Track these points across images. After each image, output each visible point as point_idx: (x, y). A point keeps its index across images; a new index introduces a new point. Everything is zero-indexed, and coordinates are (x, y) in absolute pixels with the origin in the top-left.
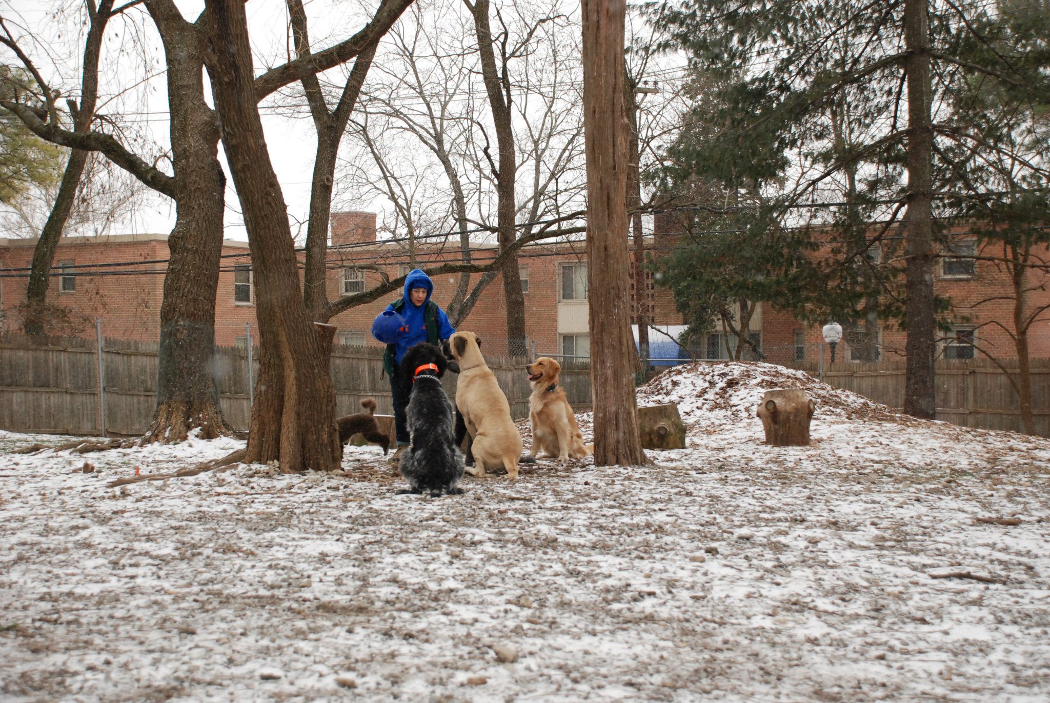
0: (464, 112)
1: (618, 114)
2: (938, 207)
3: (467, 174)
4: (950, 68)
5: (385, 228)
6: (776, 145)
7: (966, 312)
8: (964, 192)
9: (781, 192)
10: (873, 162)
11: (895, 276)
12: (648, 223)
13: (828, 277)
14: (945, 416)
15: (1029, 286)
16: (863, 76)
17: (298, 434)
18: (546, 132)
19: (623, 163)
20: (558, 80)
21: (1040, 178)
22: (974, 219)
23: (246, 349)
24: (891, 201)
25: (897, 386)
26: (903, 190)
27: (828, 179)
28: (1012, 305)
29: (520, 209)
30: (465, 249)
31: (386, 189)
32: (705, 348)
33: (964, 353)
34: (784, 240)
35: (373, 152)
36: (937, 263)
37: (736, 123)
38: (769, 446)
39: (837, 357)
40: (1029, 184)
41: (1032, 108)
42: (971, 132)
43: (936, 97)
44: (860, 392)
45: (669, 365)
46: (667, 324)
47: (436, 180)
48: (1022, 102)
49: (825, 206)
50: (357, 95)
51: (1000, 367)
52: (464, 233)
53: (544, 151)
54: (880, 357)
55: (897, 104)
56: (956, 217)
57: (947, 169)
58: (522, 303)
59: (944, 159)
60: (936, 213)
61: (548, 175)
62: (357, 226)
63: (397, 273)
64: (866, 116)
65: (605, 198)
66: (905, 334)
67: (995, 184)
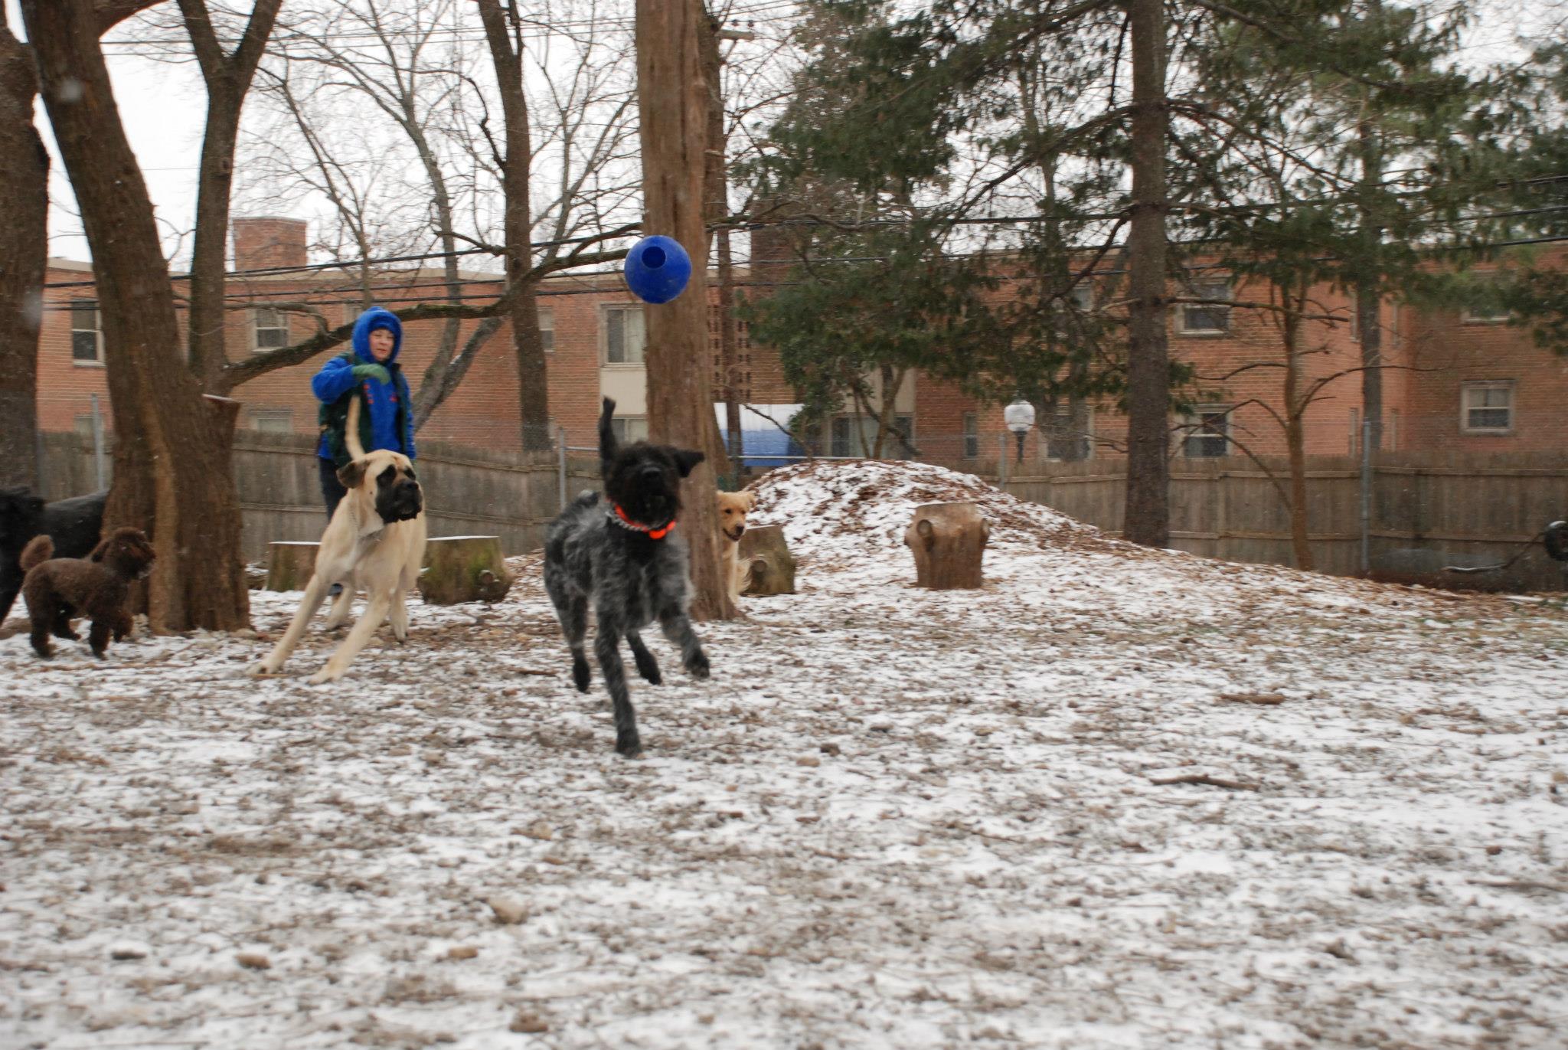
0: (448, 61)
1: (689, 71)
2: (1175, 226)
3: (454, 162)
4: (1195, 13)
5: (322, 246)
6: (935, 126)
7: (1214, 386)
8: (1213, 204)
9: (943, 199)
10: (1079, 155)
11: (1111, 330)
12: (741, 244)
13: (1012, 331)
14: (1183, 543)
15: (1306, 348)
16: (1065, 21)
17: (179, 572)
18: (580, 97)
19: (698, 149)
20: (598, 14)
21: (1322, 185)
22: (1228, 245)
23: (92, 438)
24: (1108, 216)
25: (1113, 497)
26: (1124, 199)
27: (1014, 180)
28: (1280, 376)
29: (539, 219)
30: (453, 281)
31: (323, 183)
32: (828, 439)
33: (1214, 448)
34: (946, 273)
35: (300, 122)
36: (1173, 310)
37: (874, 90)
38: (922, 590)
39: (1026, 453)
40: (1307, 192)
41: (1311, 77)
42: (1226, 111)
43: (1174, 57)
44: (1059, 508)
45: (773, 465)
46: (770, 402)
47: (403, 169)
48: (1296, 68)
49: (1008, 221)
50: (270, 29)
51: (1263, 468)
52: (451, 256)
53: (577, 125)
54: (1091, 454)
55: (1115, 66)
56: (1202, 241)
57: (1188, 168)
58: (543, 368)
59: (1184, 153)
60: (1172, 235)
61: (584, 166)
62: (276, 242)
63: (341, 316)
64: (1070, 84)
65: (670, 205)
66: (1126, 419)
67: (1259, 193)
